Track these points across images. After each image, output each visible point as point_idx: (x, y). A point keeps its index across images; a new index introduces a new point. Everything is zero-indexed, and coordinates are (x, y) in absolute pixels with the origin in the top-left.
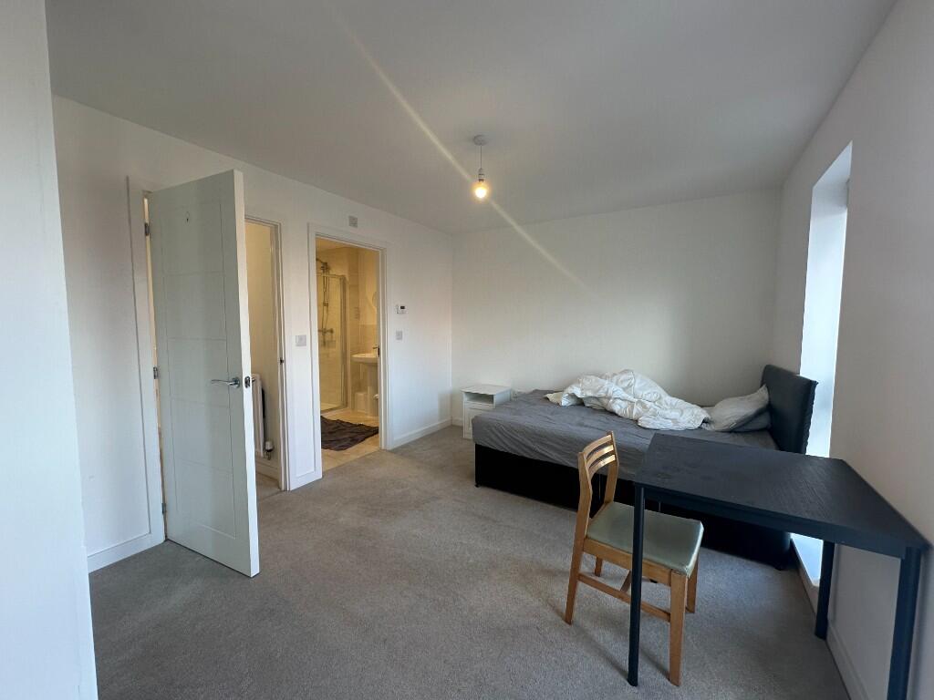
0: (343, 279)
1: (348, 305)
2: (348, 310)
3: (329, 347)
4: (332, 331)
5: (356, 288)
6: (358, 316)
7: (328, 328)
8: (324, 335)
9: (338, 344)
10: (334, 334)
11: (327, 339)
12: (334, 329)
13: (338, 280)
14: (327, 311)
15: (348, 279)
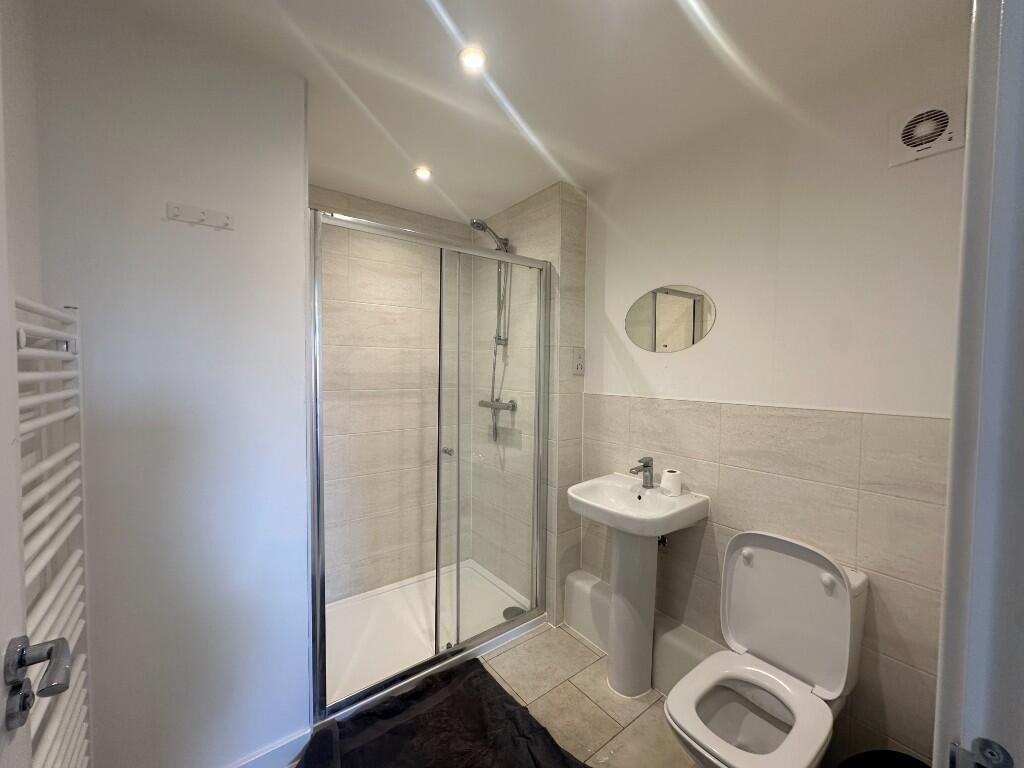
0: (545, 271)
1: (556, 341)
2: (556, 355)
3: (506, 445)
4: (513, 407)
5: (578, 293)
6: (579, 370)
7: (505, 400)
8: (495, 415)
9: (528, 439)
10: (517, 414)
11: (500, 425)
12: (519, 404)
13: (535, 272)
14: (505, 356)
15: (557, 267)
